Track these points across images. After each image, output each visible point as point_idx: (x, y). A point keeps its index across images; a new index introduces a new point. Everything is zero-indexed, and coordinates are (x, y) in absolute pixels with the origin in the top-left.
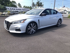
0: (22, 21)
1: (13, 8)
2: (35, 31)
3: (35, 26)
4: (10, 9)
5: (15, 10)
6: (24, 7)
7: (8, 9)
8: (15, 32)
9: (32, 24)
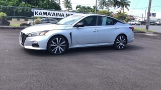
0: (42, 33)
1: (45, 11)
2: (63, 50)
3: (64, 42)
4: (40, 13)
5: (49, 16)
6: (77, 7)
7: (36, 13)
8: (31, 47)
9: (57, 39)
